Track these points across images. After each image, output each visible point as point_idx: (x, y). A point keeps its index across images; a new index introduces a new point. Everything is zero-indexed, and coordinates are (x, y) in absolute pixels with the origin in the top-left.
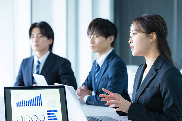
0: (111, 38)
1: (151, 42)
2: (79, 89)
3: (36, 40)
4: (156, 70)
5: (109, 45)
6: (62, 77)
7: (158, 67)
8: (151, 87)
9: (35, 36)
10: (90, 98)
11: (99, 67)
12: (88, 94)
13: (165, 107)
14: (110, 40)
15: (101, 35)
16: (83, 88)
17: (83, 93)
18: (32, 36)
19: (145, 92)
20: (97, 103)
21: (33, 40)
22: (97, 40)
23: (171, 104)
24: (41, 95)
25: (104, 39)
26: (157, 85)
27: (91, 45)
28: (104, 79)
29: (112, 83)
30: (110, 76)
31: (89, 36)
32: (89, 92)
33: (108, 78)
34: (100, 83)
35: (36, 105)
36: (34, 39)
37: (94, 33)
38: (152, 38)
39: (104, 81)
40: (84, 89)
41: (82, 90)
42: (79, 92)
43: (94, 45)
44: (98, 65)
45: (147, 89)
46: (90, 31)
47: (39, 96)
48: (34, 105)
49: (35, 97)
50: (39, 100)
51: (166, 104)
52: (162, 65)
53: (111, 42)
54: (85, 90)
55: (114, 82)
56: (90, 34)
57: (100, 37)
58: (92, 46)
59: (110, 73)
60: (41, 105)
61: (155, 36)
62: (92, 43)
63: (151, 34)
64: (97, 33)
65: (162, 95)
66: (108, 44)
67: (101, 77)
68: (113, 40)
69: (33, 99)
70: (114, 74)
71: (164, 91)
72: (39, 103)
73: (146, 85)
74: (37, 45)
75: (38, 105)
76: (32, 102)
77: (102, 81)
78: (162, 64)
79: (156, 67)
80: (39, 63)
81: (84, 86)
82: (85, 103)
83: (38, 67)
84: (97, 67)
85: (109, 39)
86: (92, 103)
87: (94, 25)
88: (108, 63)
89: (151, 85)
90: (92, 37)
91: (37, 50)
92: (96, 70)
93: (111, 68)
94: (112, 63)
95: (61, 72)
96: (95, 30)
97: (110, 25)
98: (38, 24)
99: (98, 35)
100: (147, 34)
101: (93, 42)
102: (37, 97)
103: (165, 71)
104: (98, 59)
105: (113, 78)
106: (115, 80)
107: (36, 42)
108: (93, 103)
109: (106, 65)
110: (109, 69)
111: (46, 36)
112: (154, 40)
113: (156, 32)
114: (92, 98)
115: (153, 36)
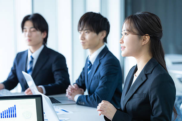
0: (103, 33)
1: (143, 44)
2: (70, 88)
3: (28, 35)
4: (146, 75)
5: (101, 41)
6: (56, 73)
7: (149, 72)
8: (139, 93)
9: (28, 30)
10: (80, 98)
11: (92, 65)
12: (80, 94)
13: (153, 116)
14: (102, 36)
15: (91, 31)
16: (74, 87)
17: (74, 92)
18: (24, 30)
19: (134, 97)
20: (88, 104)
21: (25, 34)
22: (88, 36)
23: (160, 113)
24: (15, 106)
25: (95, 34)
26: (145, 92)
27: (81, 41)
28: (96, 77)
29: (103, 83)
30: (102, 75)
31: (80, 32)
32: (81, 90)
33: (100, 77)
34: (93, 81)
35: (10, 117)
36: (27, 33)
37: (84, 29)
38: (144, 40)
39: (96, 80)
40: (76, 87)
41: (73, 89)
42: (70, 91)
43: (84, 41)
44: (90, 63)
45: (136, 95)
46: (80, 26)
47: (13, 107)
48: (8, 117)
49: (9, 108)
50: (13, 112)
51: (154, 112)
52: (153, 70)
53: (103, 37)
54: (76, 89)
55: (105, 81)
56: (80, 29)
57: (91, 33)
58: (83, 43)
59: (102, 71)
60: (16, 117)
61: (148, 38)
62: (82, 40)
63: (144, 36)
64: (87, 28)
65: (151, 102)
66: (100, 39)
67: (93, 76)
68: (105, 36)
69: (7, 110)
70: (106, 72)
71: (153, 98)
72: (14, 115)
73: (135, 90)
74: (30, 40)
75: (12, 117)
76: (5, 114)
77: (94, 79)
78: (153, 68)
79: (147, 71)
80: (32, 58)
81: (75, 85)
82: (75, 103)
83: (31, 62)
84: (89, 65)
85: (100, 34)
86: (82, 104)
87: (84, 19)
88: (100, 60)
89: (140, 91)
90: (82, 32)
91: (30, 45)
92: (88, 67)
93: (102, 66)
94: (104, 61)
95: (54, 68)
96: (86, 25)
97: (102, 19)
98: (30, 17)
99: (89, 31)
100: (139, 36)
101: (83, 38)
102: (11, 108)
103: (155, 77)
104: (91, 55)
105: (104, 78)
106: (106, 80)
107: (29, 36)
108: (84, 104)
109: (98, 63)
110: (101, 68)
111: (39, 30)
112: (147, 42)
113: (150, 34)
114: (82, 98)
115: (145, 38)
